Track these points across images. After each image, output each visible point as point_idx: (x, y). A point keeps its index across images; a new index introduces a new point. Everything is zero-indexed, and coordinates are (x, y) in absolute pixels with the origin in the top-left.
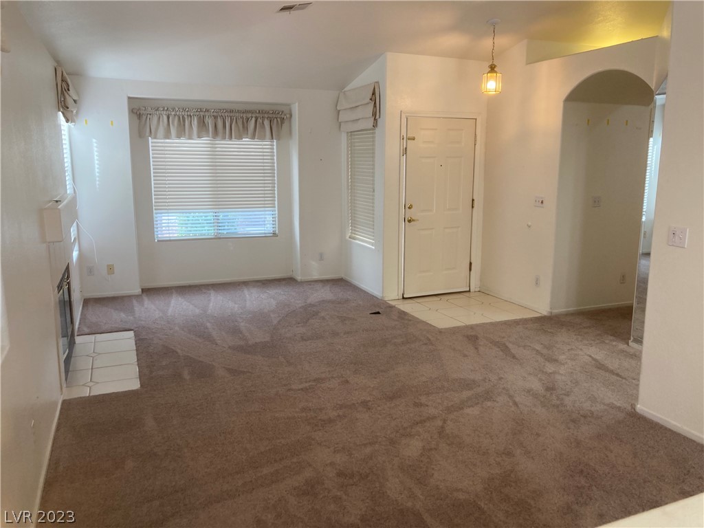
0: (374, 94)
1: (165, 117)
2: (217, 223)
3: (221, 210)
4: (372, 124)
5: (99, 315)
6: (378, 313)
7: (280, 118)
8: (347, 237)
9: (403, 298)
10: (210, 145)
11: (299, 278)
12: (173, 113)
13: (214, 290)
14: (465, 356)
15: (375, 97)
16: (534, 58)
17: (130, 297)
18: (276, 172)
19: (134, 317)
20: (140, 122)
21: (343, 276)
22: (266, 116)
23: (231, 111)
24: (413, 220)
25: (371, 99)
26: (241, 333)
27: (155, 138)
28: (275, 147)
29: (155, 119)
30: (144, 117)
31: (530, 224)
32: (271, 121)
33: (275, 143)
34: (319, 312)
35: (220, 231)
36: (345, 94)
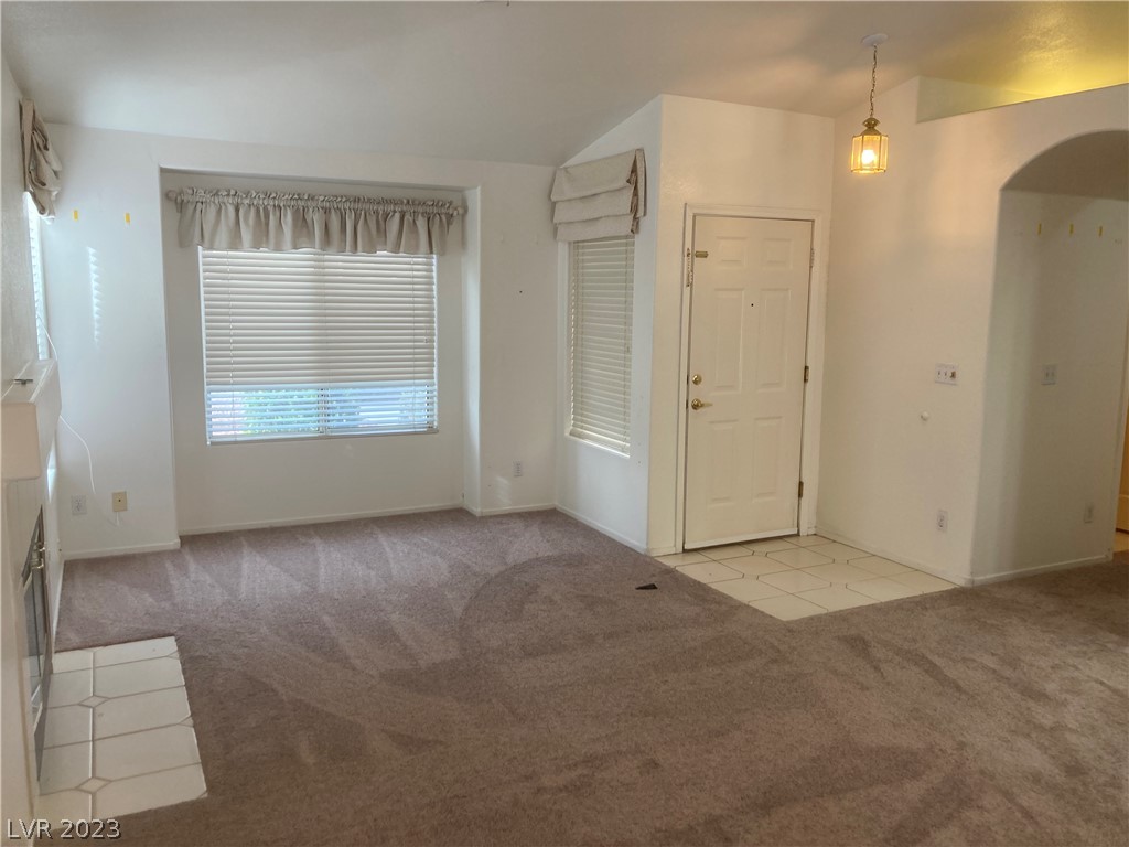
0: (634, 170)
1: (231, 210)
2: (325, 407)
3: (332, 384)
4: (630, 227)
5: (99, 599)
6: (653, 587)
7: (447, 214)
8: (567, 434)
9: (684, 551)
10: (313, 263)
11: (477, 510)
12: (247, 201)
13: (321, 537)
14: (864, 688)
15: (636, 177)
16: (934, 111)
17: (158, 555)
18: (435, 312)
19: (174, 605)
20: (181, 218)
21: (556, 503)
22: (420, 209)
23: (357, 200)
24: (702, 405)
25: (628, 181)
26: (398, 639)
27: (211, 248)
28: (434, 268)
29: (211, 212)
30: (191, 208)
31: (926, 414)
32: (429, 219)
33: (434, 261)
34: (538, 586)
35: (329, 424)
36: (567, 172)
